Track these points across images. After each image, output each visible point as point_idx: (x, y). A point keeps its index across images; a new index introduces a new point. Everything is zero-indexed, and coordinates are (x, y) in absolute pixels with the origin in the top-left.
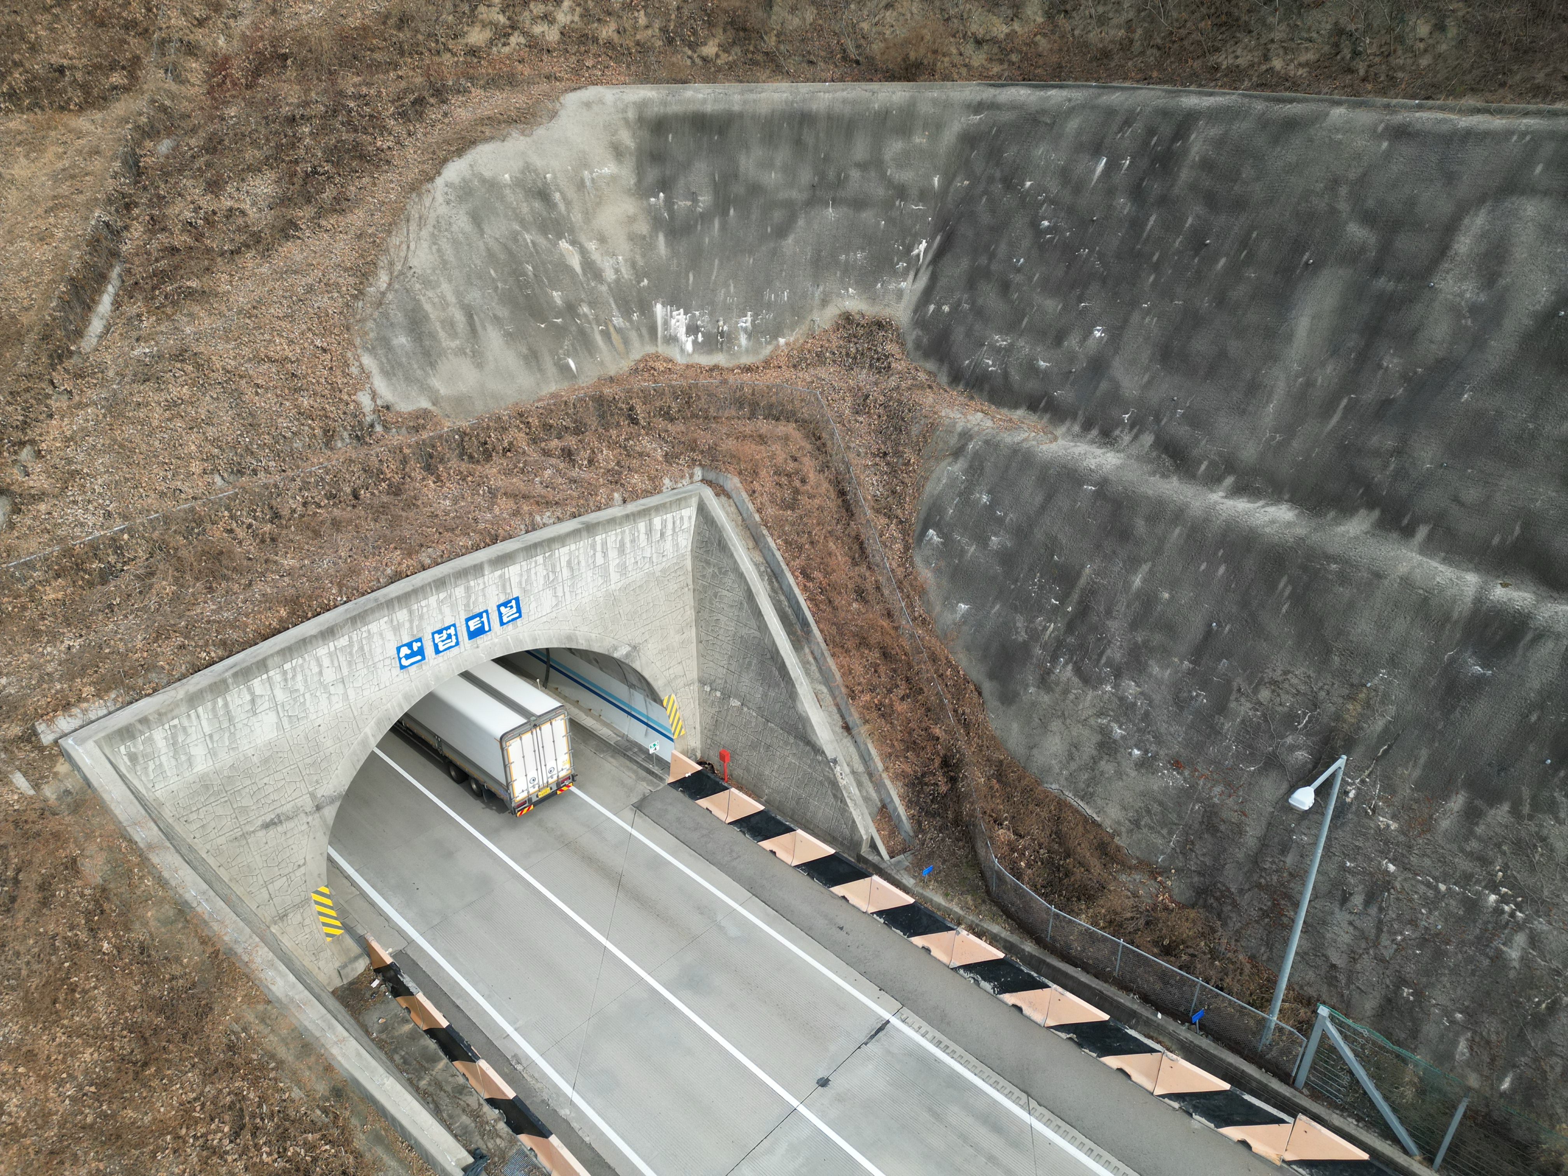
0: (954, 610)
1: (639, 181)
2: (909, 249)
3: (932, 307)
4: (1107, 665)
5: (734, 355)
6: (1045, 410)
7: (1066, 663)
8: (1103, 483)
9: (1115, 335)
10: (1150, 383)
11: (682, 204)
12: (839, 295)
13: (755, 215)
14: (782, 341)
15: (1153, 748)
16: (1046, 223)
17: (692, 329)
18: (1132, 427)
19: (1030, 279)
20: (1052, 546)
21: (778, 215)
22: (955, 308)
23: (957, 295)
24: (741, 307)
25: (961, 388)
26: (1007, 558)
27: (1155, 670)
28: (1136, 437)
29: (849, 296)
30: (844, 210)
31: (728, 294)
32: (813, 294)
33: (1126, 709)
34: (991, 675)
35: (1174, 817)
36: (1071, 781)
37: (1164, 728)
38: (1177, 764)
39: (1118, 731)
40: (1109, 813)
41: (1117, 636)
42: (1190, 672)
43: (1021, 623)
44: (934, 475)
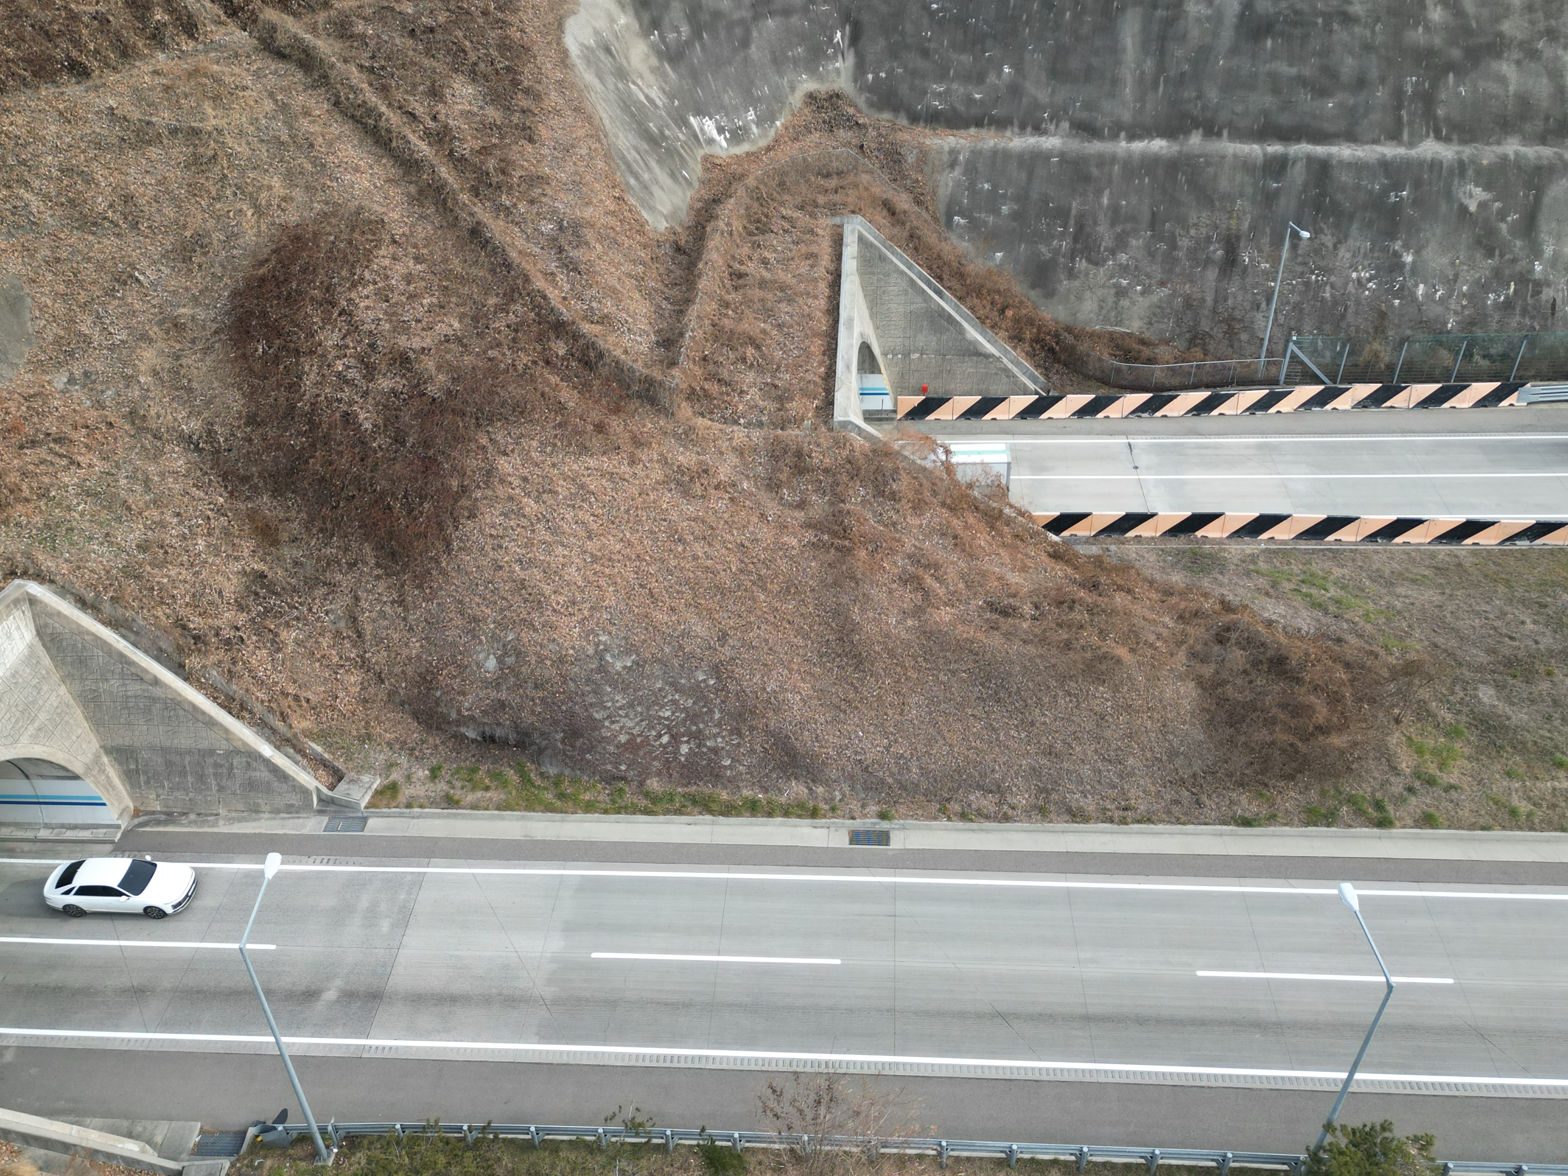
0: (993, 258)
1: (641, 25)
2: (831, 39)
3: (870, 76)
4: (1105, 250)
5: (753, 142)
6: (990, 124)
7: (1081, 260)
8: (1062, 155)
9: (1019, 67)
10: (1053, 92)
11: (671, 36)
12: (799, 82)
13: (723, 35)
14: (778, 123)
16: (935, 6)
17: (721, 130)
18: (1051, 121)
19: (942, 44)
20: (1045, 199)
21: (738, 32)
22: (890, 73)
23: (887, 66)
24: (744, 105)
25: (922, 124)
26: (1015, 216)
27: (1134, 243)
28: (1057, 126)
29: (805, 80)
30: (778, 19)
31: (730, 98)
32: (783, 85)
33: (1124, 270)
34: (1033, 286)
35: (1168, 311)
36: (1106, 320)
37: (1149, 269)
38: (1162, 284)
39: (1124, 282)
40: (1134, 326)
41: (1105, 234)
42: (1152, 236)
43: (1043, 249)
44: (942, 183)
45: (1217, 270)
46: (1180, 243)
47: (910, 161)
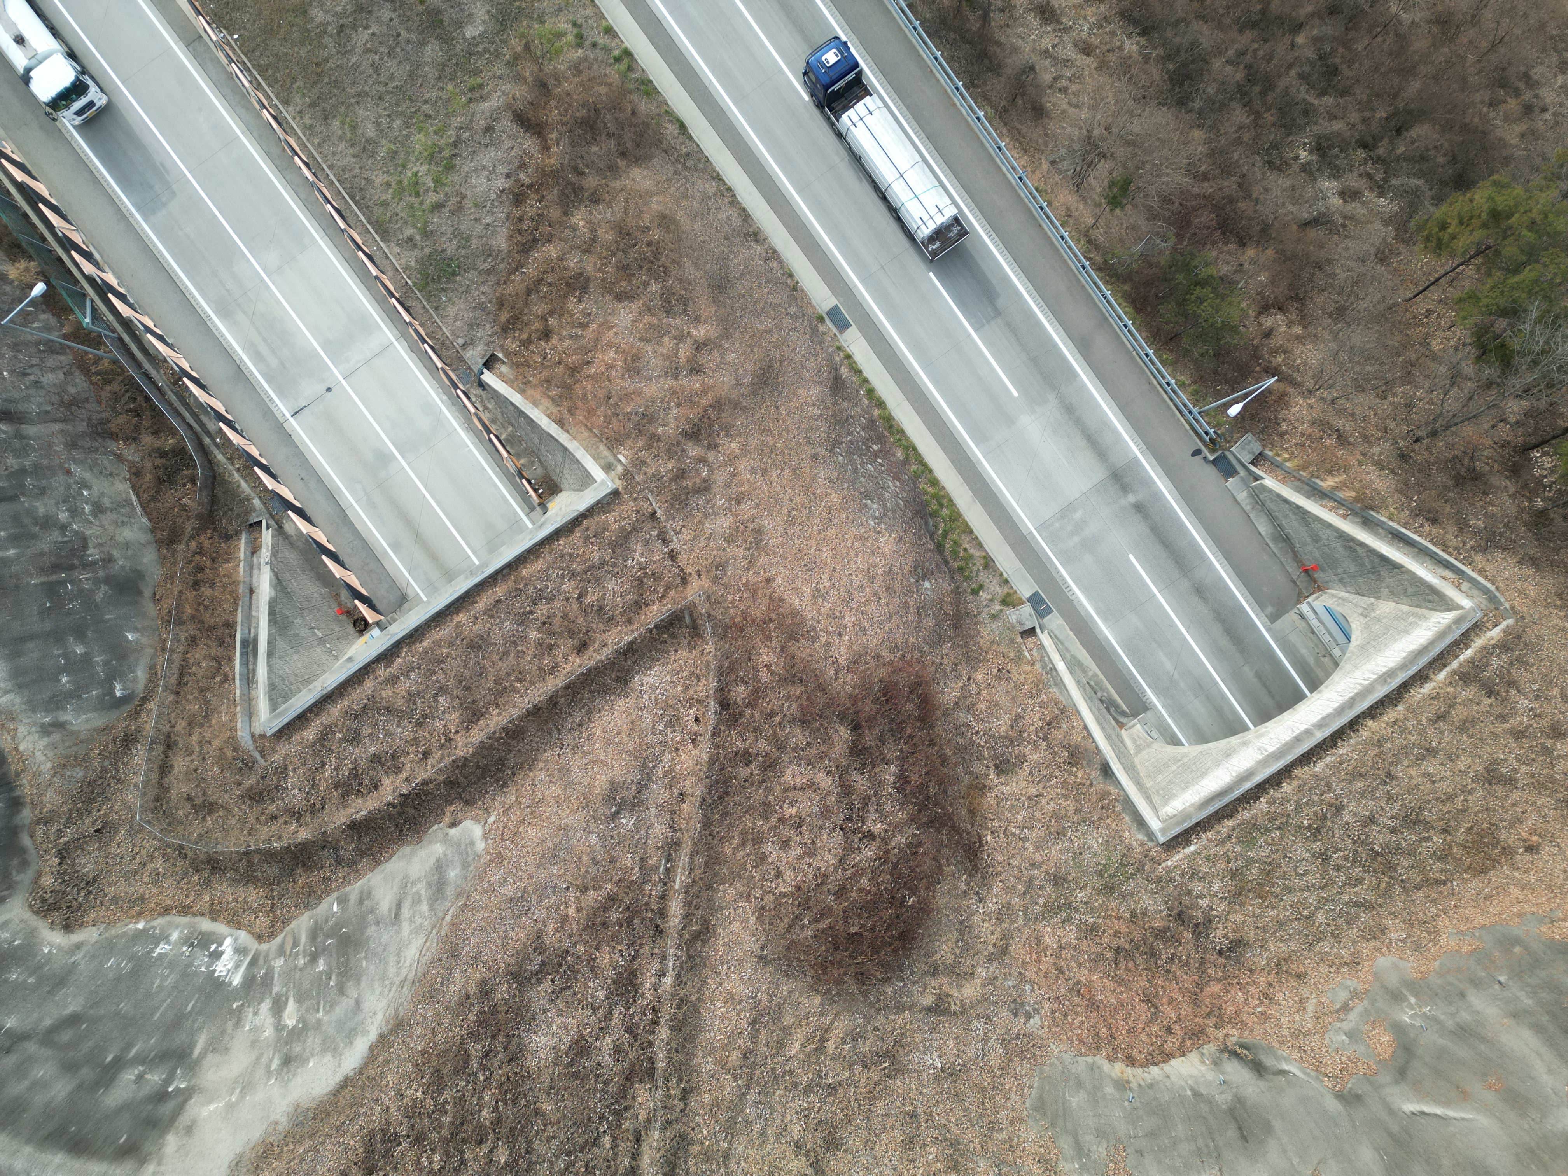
0: (137, 641)
1: (185, 1101)
4: (66, 536)
5: (191, 926)
7: (89, 556)
11: (155, 1078)
12: (60, 948)
13: (88, 1045)
14: (140, 926)
15: (74, 486)
17: (215, 956)
20: (45, 613)
21: (66, 1036)
24: (158, 963)
25: (18, 791)
26: (80, 635)
27: (41, 511)
29: (51, 946)
31: (164, 978)
32: (84, 956)
33: (75, 512)
34: (140, 593)
35: (89, 461)
36: (132, 514)
37: (61, 489)
38: (68, 472)
39: (87, 509)
40: (123, 487)
41: (49, 541)
42: (23, 495)
43: (99, 596)
44: (88, 727)
45: (23, 426)
46: (16, 467)
47: (81, 774)
